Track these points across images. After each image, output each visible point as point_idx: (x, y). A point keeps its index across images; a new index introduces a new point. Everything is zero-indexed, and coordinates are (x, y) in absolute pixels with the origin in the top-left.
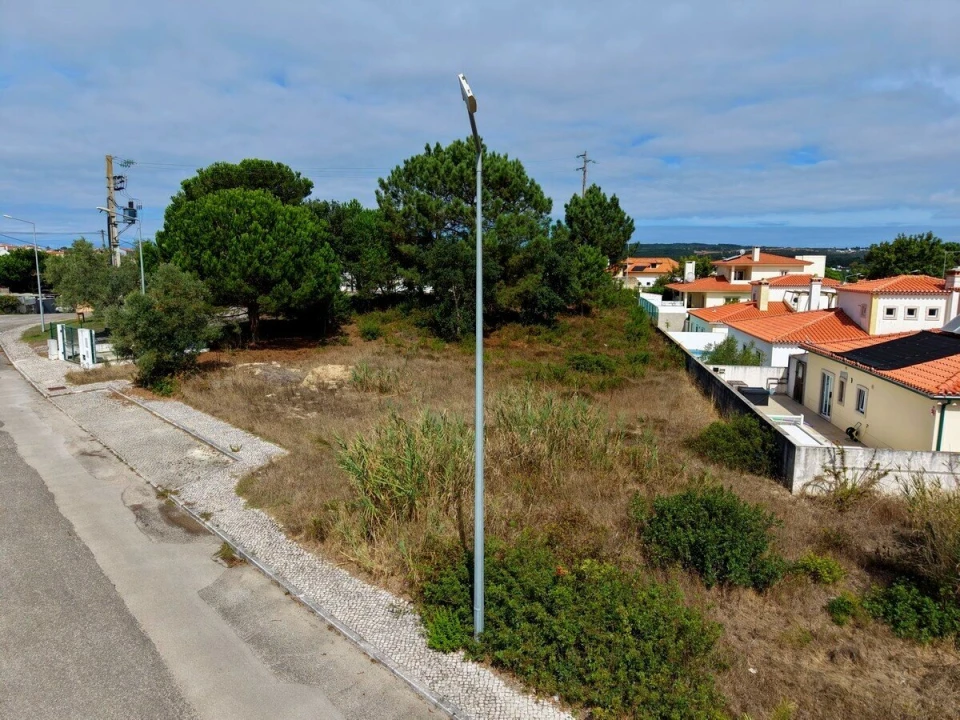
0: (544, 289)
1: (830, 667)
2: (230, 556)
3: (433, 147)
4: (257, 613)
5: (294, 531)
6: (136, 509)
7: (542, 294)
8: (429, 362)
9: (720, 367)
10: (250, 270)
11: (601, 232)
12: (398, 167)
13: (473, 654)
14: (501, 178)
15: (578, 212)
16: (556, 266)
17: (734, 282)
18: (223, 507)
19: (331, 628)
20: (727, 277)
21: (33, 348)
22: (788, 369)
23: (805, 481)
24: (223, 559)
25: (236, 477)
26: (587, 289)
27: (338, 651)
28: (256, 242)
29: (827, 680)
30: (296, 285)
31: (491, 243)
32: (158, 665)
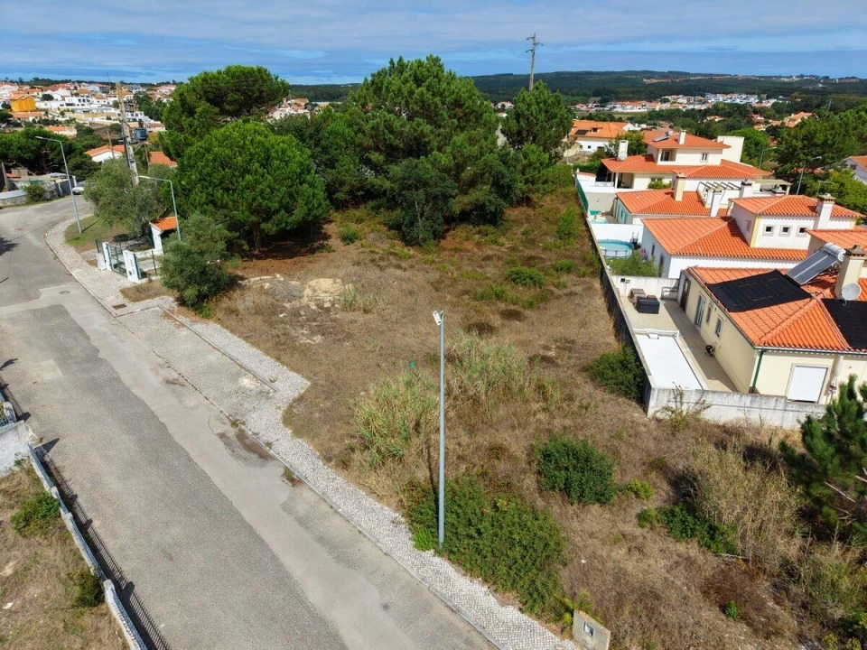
0: (491, 198)
1: (626, 557)
2: (292, 478)
3: (396, 61)
4: (317, 521)
5: (328, 459)
6: (222, 436)
7: (490, 201)
8: (399, 272)
9: (627, 278)
10: (254, 204)
11: (543, 128)
12: (366, 80)
13: (438, 553)
14: (456, 101)
15: (524, 109)
16: (503, 177)
17: (660, 163)
18: (278, 437)
19: (360, 532)
20: (655, 156)
21: (80, 253)
22: (679, 280)
23: (656, 409)
24: (287, 479)
25: (279, 408)
26: (530, 185)
27: (366, 547)
28: (257, 182)
29: (622, 566)
30: (290, 211)
31: (447, 162)
32: (274, 558)
